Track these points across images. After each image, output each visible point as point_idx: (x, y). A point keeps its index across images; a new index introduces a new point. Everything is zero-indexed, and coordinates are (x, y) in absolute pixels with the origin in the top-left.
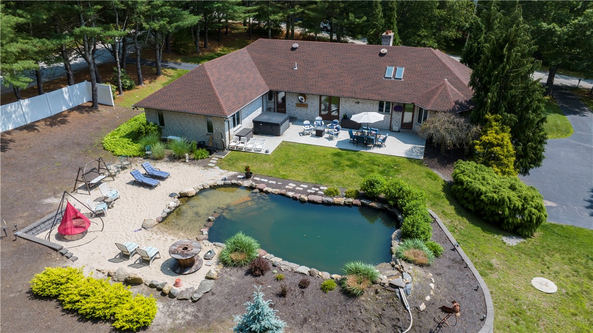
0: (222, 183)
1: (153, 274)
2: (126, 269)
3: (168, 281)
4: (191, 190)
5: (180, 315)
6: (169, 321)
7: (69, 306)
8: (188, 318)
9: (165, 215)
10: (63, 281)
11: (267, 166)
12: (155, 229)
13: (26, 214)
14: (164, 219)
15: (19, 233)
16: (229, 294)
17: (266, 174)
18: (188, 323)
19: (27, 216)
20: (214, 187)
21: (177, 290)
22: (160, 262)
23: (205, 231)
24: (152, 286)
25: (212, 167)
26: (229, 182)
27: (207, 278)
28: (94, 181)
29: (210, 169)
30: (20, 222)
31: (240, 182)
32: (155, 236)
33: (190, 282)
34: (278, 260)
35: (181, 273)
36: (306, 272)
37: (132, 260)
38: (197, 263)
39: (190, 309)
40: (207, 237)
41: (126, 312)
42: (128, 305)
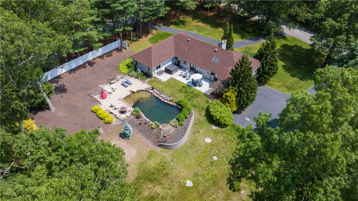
0: (145, 89)
1: (116, 112)
2: (111, 110)
3: (118, 115)
4: (135, 90)
5: (118, 123)
6: (116, 123)
7: (97, 115)
8: (119, 124)
9: (126, 97)
10: (97, 110)
11: (161, 86)
12: (122, 100)
13: (94, 89)
14: (125, 98)
15: (92, 95)
16: (130, 121)
17: (158, 89)
18: (119, 125)
19: (95, 90)
20: (142, 90)
21: (119, 117)
22: (119, 110)
23: (133, 104)
24: (115, 115)
25: (145, 83)
26: (147, 90)
27: (127, 116)
28: (112, 82)
29: (144, 83)
30: (93, 91)
31: (149, 91)
32: (121, 103)
33: (123, 116)
34: (144, 116)
35: (122, 114)
36: (148, 121)
37: (113, 108)
38: (126, 112)
39: (120, 122)
40: (132, 106)
41: (107, 119)
42: (108, 118)
